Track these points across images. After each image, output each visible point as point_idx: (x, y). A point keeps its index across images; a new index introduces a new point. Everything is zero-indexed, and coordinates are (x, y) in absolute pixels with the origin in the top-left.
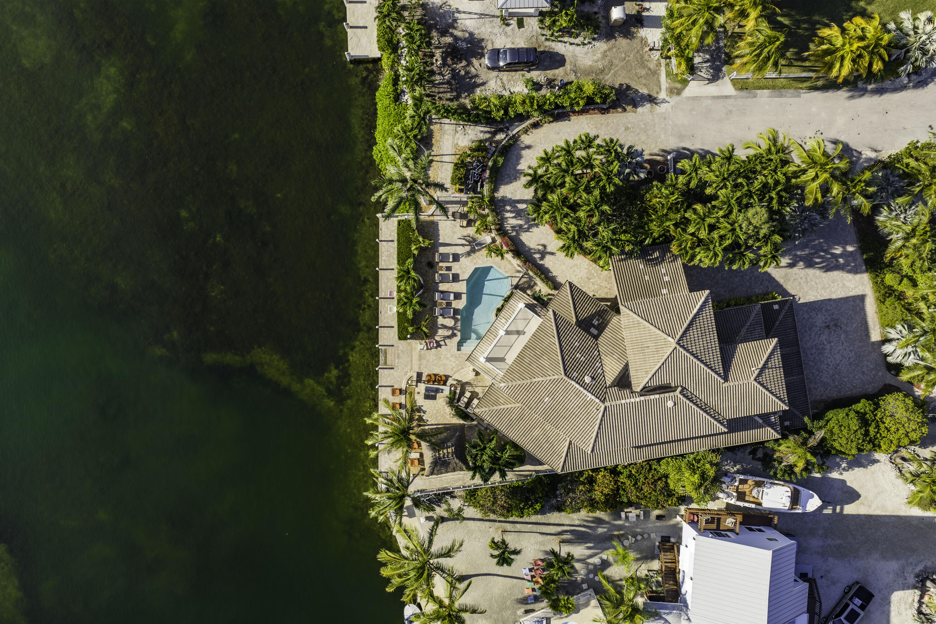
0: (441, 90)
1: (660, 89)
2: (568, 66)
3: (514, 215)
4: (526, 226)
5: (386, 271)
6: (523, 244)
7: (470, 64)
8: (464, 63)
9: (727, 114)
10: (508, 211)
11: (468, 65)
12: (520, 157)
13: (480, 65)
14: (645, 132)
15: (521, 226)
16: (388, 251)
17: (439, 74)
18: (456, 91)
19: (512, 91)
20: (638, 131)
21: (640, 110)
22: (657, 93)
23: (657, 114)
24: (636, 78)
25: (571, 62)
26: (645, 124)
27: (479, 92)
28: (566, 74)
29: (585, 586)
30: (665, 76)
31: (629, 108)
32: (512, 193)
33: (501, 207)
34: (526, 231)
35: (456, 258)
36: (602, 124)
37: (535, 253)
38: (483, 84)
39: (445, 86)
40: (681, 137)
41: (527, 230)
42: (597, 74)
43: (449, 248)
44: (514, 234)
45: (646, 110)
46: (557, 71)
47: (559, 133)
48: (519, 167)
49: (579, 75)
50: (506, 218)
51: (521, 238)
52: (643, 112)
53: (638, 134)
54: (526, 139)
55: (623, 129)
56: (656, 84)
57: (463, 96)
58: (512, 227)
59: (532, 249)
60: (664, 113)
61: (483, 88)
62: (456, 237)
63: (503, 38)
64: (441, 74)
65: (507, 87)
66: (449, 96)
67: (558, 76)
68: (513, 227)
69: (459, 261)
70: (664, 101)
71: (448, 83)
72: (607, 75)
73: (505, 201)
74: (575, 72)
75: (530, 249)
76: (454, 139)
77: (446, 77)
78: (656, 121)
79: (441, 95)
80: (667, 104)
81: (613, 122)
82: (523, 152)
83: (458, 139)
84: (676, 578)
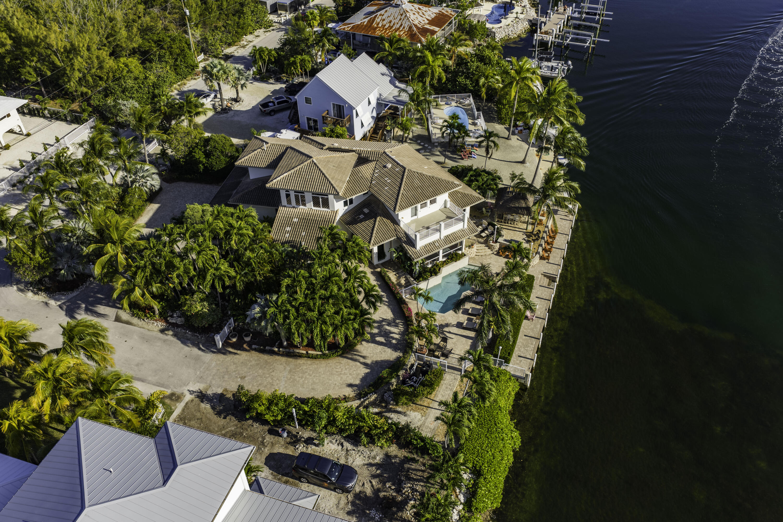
0: (420, 473)
1: (187, 403)
2: (267, 451)
3: (391, 335)
4: (384, 323)
5: (533, 336)
6: (393, 311)
7: (376, 492)
8: (382, 494)
9: (142, 364)
10: (396, 339)
11: (379, 490)
12: (363, 379)
13: (363, 484)
14: (228, 372)
15: (389, 325)
16: (527, 350)
17: (416, 491)
18: (403, 467)
19: (340, 447)
20: (234, 373)
21: (220, 391)
22: (192, 401)
23: (206, 383)
24: (204, 419)
25: (261, 454)
26: (223, 377)
27: (378, 458)
28: (273, 444)
29: (437, 144)
30: (174, 413)
31: (229, 395)
32: (385, 351)
33: (400, 344)
34: (386, 319)
35: (459, 325)
36: (265, 386)
37: (386, 302)
38: (370, 465)
39: (413, 476)
40: (197, 359)
41: (384, 320)
42: (241, 434)
43: (464, 334)
44: (398, 321)
45: (214, 389)
46: (282, 450)
47: (313, 389)
48: (368, 371)
49: (260, 439)
50: (399, 334)
51: (392, 316)
52: (218, 387)
53: (235, 371)
54: (349, 392)
55: (246, 379)
56: (188, 409)
57: (397, 460)
58: (398, 326)
59: (387, 305)
60: (198, 382)
61: (371, 461)
62: (454, 340)
63: (323, 505)
64: (414, 490)
65: (344, 453)
66: (414, 466)
67: (283, 445)
68: (396, 326)
69: (458, 323)
70: (191, 392)
71: (409, 479)
72: (230, 431)
73: (395, 348)
74: (263, 443)
75: (388, 306)
76: (424, 422)
77: (409, 485)
78: (211, 377)
79: (423, 468)
80: (191, 389)
81: (253, 385)
82: (357, 382)
83: (419, 420)
84: (376, 126)
